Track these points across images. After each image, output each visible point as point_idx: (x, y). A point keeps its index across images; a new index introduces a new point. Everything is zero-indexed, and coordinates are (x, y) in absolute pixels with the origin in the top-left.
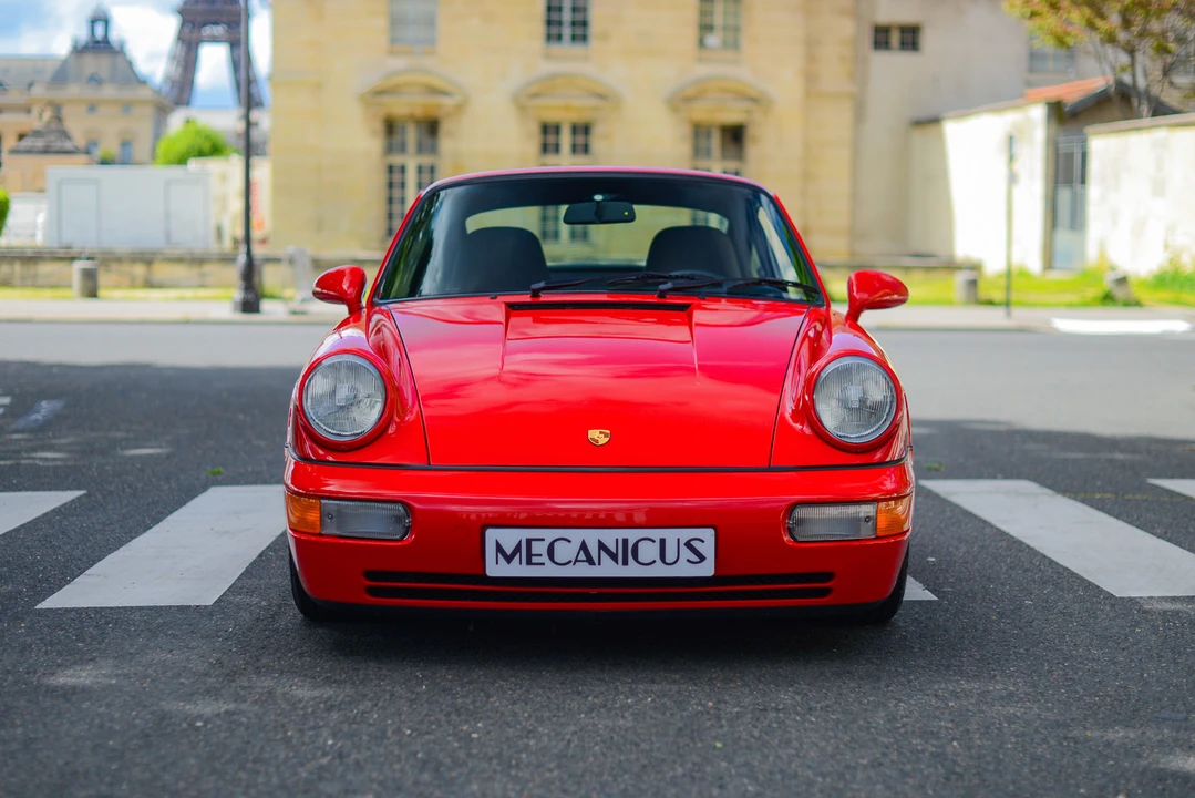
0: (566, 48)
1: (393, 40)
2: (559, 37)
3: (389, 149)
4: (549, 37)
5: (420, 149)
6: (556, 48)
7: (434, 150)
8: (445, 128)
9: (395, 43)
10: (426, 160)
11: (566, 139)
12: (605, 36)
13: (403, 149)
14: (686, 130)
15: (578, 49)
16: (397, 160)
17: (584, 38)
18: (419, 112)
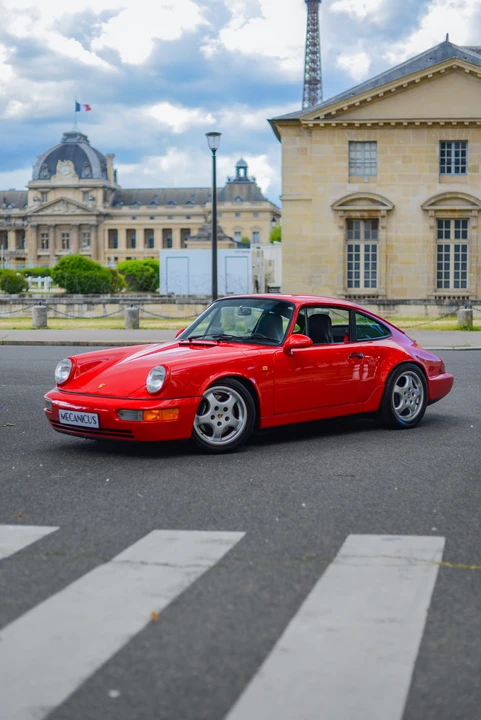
0: (453, 176)
1: (350, 175)
2: (449, 170)
3: (349, 236)
4: (442, 170)
5: (367, 237)
6: (446, 176)
7: (375, 237)
8: (380, 225)
9: (351, 179)
10: (371, 243)
11: (452, 230)
12: (475, 169)
13: (358, 237)
15: (460, 177)
16: (354, 242)
17: (464, 170)
18: (366, 215)
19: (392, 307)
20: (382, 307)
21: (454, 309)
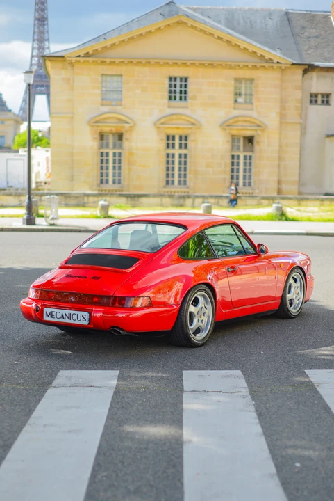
0: (177, 103)
1: (102, 99)
2: (175, 99)
3: (101, 146)
4: (170, 98)
5: (114, 147)
6: (173, 103)
7: (121, 147)
8: (124, 137)
9: (104, 101)
10: (117, 151)
11: (177, 142)
12: (194, 98)
13: (107, 146)
14: (229, 139)
15: (183, 103)
16: (105, 151)
17: (186, 98)
18: (114, 130)
19: (136, 199)
20: (129, 199)
21: (181, 201)
